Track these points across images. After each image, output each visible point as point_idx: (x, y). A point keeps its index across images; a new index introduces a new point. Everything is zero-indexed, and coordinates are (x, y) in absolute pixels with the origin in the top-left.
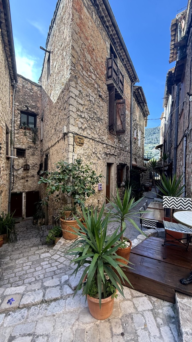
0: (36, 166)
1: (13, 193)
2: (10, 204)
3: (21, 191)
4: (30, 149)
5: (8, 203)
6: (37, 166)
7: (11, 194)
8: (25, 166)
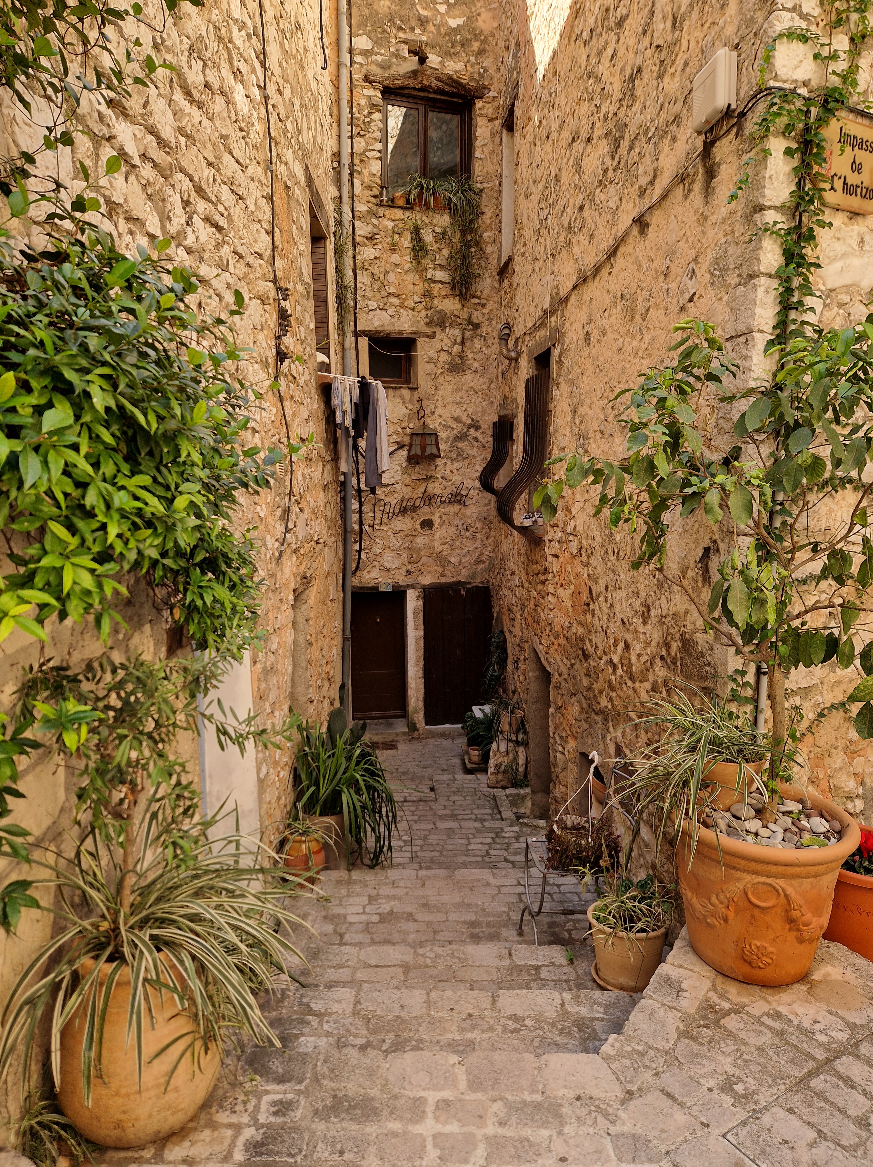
0: (476, 439)
1: (362, 588)
2: (348, 643)
3: (401, 579)
4: (438, 330)
5: (338, 641)
6: (478, 434)
7: (353, 594)
8: (417, 440)
